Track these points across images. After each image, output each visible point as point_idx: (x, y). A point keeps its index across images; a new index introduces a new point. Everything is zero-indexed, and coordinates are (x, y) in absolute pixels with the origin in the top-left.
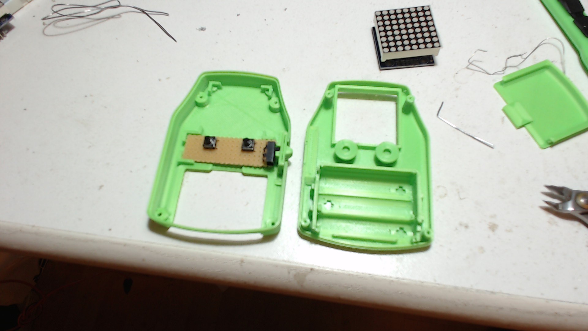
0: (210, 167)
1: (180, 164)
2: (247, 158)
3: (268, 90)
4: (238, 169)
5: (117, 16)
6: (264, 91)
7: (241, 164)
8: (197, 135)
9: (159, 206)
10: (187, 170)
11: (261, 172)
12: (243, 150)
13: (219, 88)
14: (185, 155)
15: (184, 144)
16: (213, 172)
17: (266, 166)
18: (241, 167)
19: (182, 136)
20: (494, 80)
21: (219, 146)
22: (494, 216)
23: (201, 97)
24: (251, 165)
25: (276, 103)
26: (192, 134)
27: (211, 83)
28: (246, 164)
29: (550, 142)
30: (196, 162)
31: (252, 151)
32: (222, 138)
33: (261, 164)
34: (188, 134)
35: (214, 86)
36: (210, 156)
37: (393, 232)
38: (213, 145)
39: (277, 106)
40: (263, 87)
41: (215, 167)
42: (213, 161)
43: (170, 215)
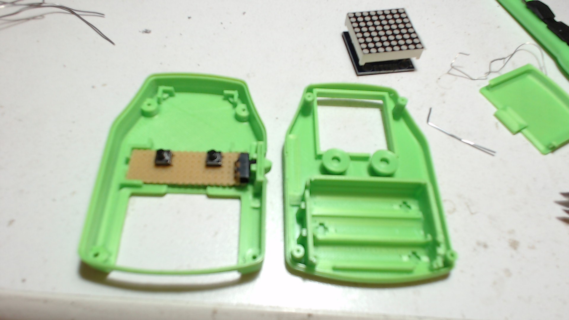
0: (164, 189)
1: (122, 186)
2: (212, 176)
3: (232, 96)
4: (201, 191)
5: (39, 17)
6: (227, 98)
7: (206, 183)
8: (145, 149)
9: (94, 243)
10: (133, 195)
11: (232, 192)
12: (208, 166)
13: (171, 94)
14: (129, 175)
15: (127, 161)
16: (168, 196)
17: (238, 184)
18: (204, 187)
19: (125, 152)
20: (478, 86)
21: (175, 162)
22: (512, 232)
23: (149, 105)
24: (219, 183)
25: (244, 110)
26: (139, 149)
27: (161, 88)
28: (212, 182)
29: (551, 146)
30: (145, 183)
31: (219, 166)
32: (179, 153)
33: (232, 182)
34: (133, 149)
35: (165, 92)
36: (165, 175)
37: (405, 258)
38: (167, 161)
39: (245, 114)
40: (226, 92)
41: (171, 190)
42: (168, 181)
43: (110, 254)
